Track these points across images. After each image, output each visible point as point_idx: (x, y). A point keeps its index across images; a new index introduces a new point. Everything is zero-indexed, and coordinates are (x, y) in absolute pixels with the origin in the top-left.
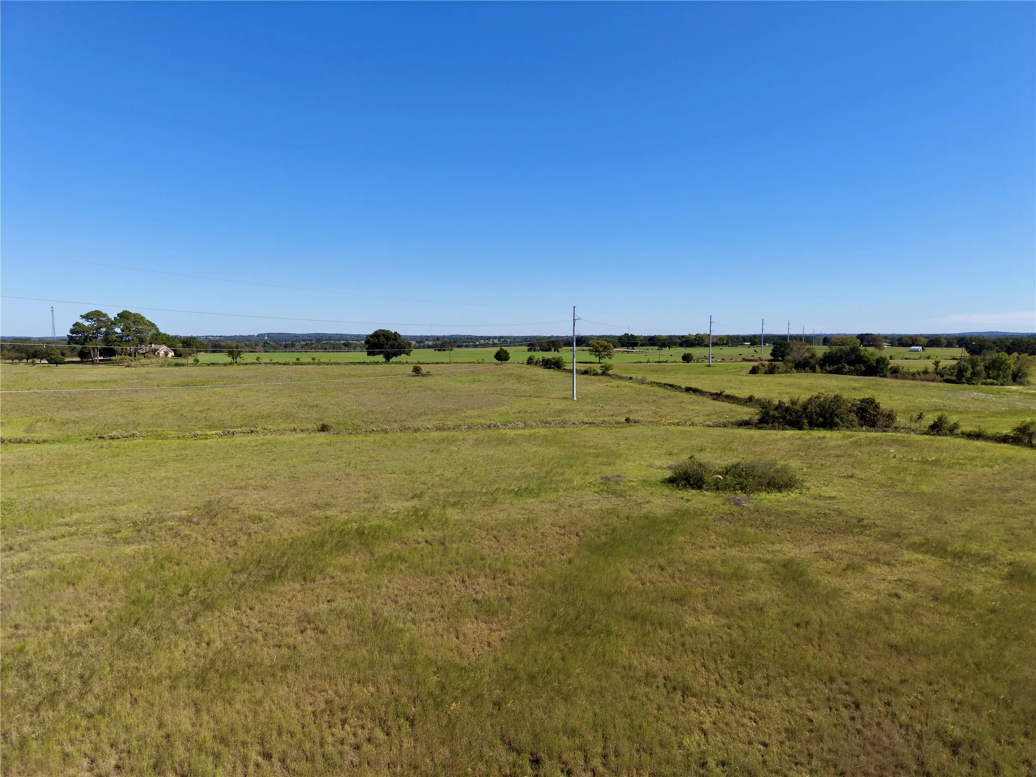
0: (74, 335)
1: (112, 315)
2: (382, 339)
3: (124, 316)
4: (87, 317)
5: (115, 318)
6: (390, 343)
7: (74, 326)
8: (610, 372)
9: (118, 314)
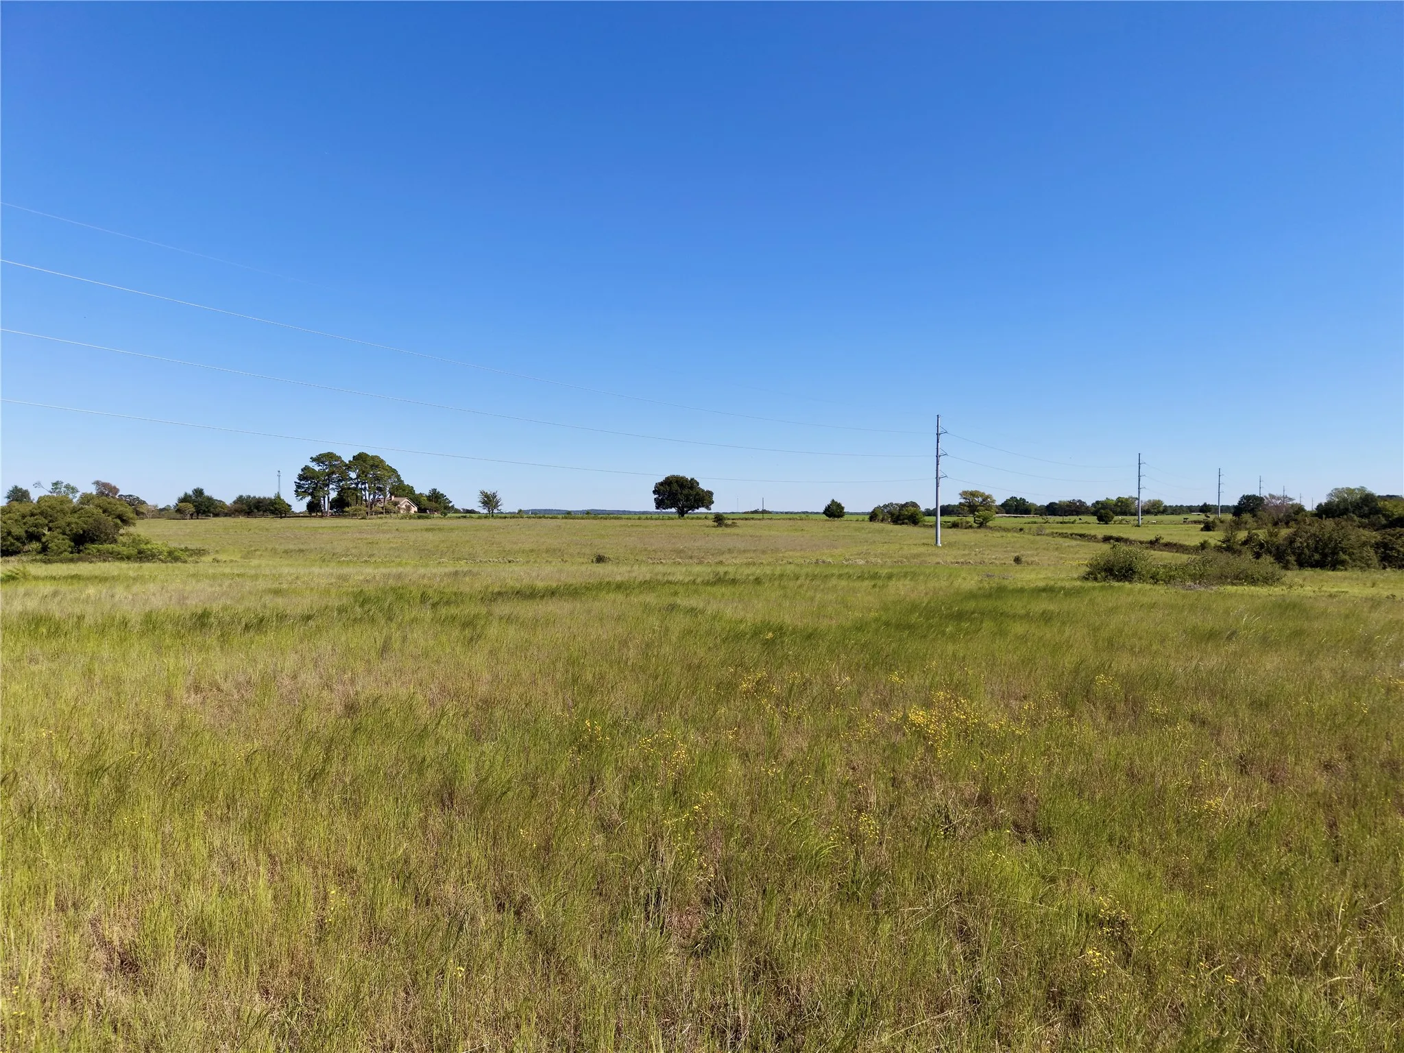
0: (302, 482)
1: (347, 458)
2: (675, 487)
3: (360, 458)
4: (318, 460)
5: (350, 461)
6: (686, 491)
7: (302, 470)
8: (990, 524)
9: (354, 457)
